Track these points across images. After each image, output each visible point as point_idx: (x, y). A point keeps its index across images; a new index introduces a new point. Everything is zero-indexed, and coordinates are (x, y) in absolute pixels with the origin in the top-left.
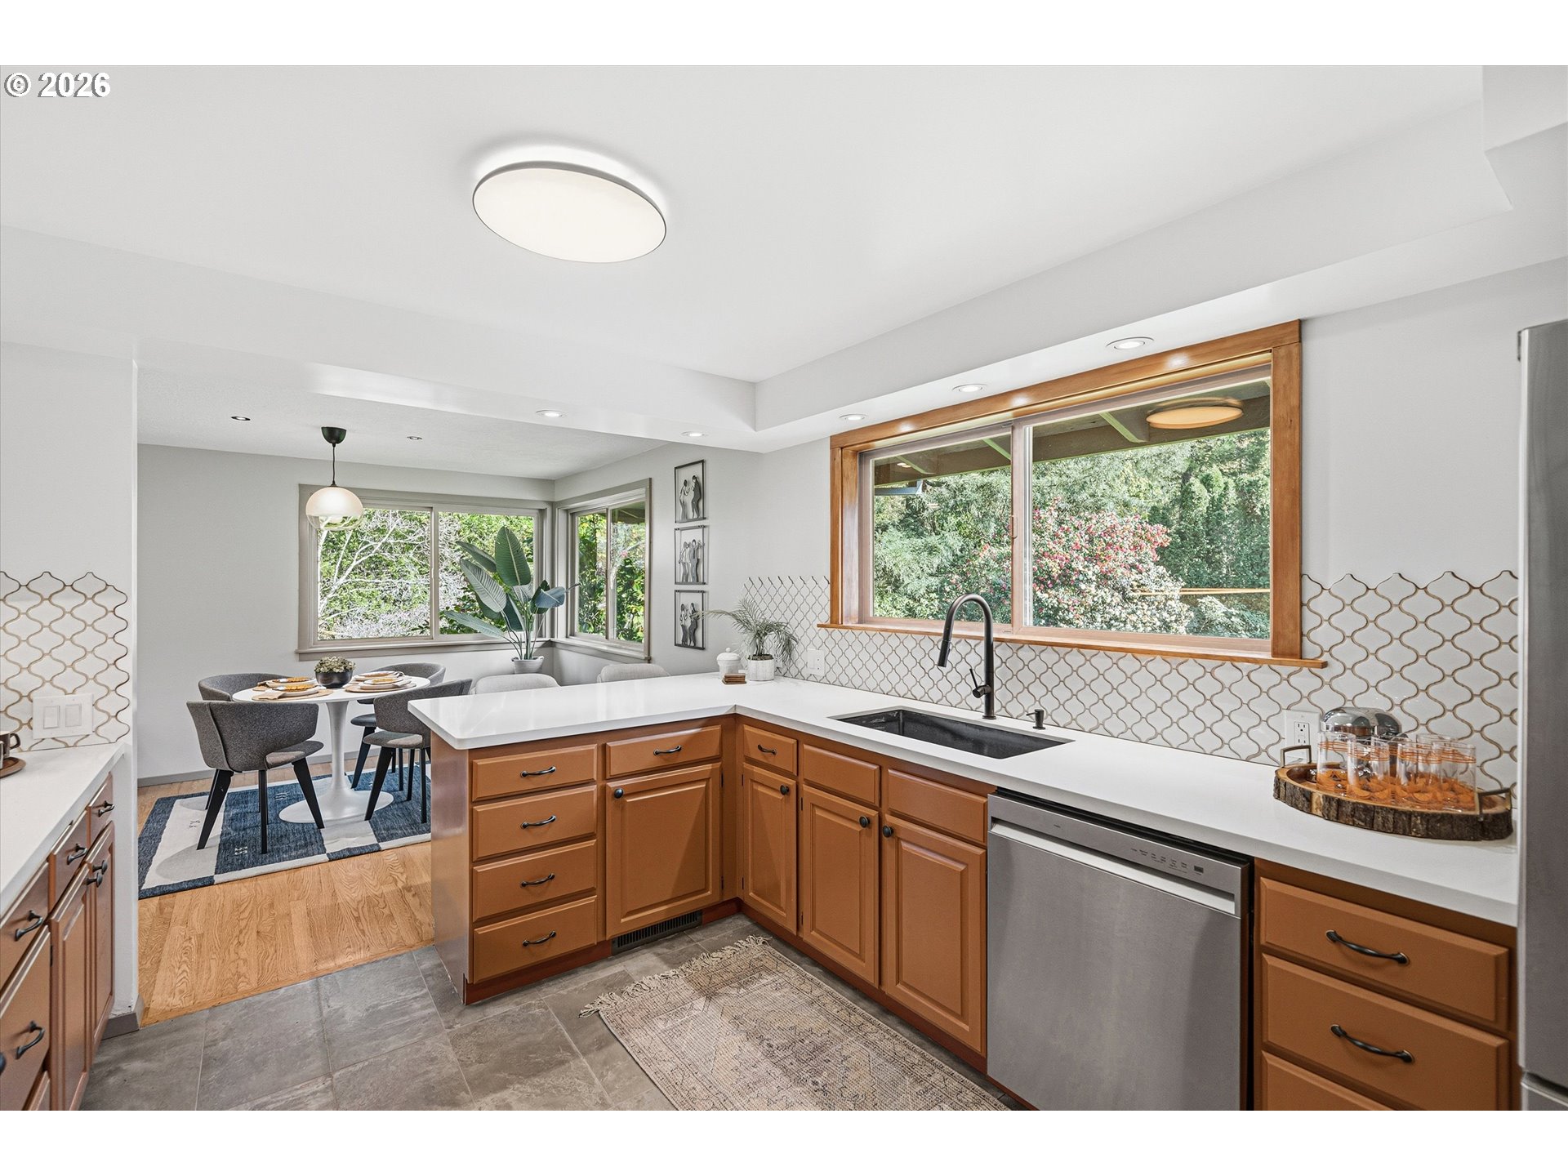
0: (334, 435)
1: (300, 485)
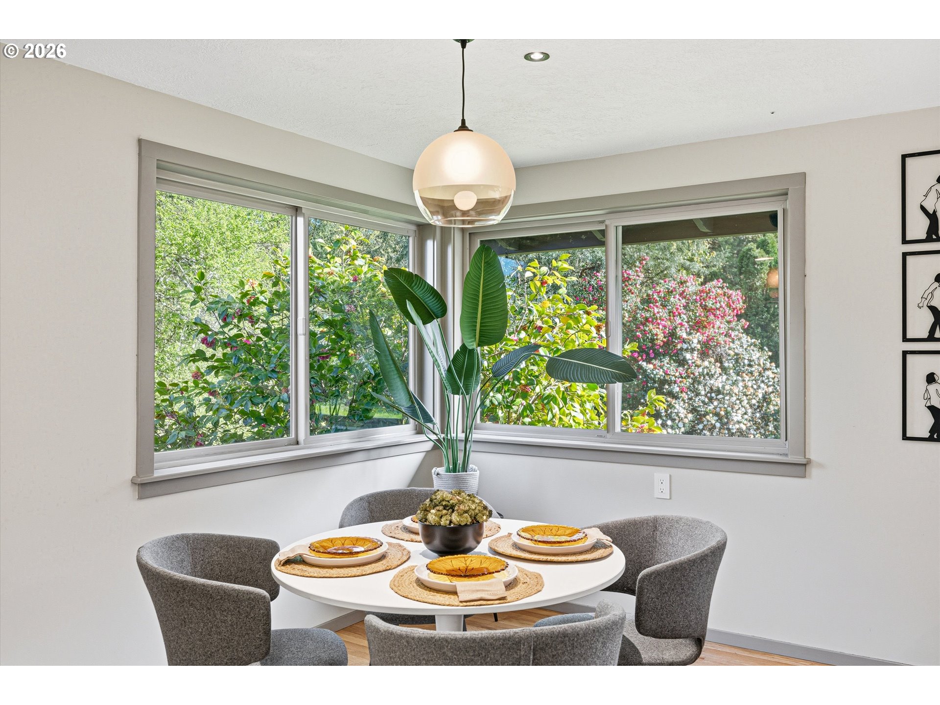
1: (140, 141)
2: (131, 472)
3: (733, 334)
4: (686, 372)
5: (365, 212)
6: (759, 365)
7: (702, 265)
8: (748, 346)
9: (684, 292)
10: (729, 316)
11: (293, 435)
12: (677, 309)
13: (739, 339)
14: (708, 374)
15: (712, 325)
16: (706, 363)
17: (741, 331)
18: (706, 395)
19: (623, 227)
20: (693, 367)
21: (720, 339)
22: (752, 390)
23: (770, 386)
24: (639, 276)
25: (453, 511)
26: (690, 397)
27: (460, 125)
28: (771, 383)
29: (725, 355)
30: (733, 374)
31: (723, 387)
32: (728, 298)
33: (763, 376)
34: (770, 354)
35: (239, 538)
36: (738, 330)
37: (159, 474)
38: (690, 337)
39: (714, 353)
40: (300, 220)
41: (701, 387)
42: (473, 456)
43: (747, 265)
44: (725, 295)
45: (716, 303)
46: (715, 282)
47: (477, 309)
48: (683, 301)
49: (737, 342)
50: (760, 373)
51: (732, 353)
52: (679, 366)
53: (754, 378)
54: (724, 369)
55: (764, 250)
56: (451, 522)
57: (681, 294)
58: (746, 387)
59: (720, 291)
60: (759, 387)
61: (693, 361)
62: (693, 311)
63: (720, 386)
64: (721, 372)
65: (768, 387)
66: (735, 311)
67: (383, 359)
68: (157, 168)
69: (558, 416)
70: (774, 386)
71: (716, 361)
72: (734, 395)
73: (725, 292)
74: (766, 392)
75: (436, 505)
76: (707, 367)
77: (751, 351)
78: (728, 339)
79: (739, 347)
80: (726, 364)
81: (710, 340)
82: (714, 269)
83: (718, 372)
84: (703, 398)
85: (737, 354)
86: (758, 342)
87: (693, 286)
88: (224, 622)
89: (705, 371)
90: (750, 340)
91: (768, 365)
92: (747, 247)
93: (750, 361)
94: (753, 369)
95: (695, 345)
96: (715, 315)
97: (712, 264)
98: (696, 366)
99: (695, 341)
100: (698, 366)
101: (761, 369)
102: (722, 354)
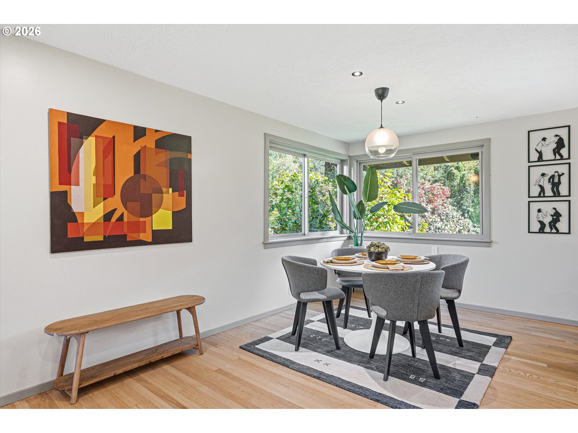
0: (382, 93)
1: (265, 134)
2: (262, 240)
3: (445, 205)
4: (425, 221)
5: (325, 156)
6: (457, 218)
7: (431, 177)
8: (452, 210)
9: (424, 187)
10: (443, 197)
11: (303, 232)
12: (421, 195)
13: (448, 207)
14: (435, 221)
15: (436, 201)
16: (434, 217)
17: (449, 203)
18: (434, 230)
19: (419, 159)
20: (428, 219)
21: (440, 207)
22: (454, 228)
23: (461, 226)
24: (405, 182)
25: (379, 248)
26: (427, 231)
27: (380, 126)
28: (462, 225)
29: (442, 214)
30: (445, 221)
31: (441, 227)
32: (443, 190)
33: (458, 222)
34: (461, 213)
35: (305, 258)
36: (448, 203)
37: (270, 241)
38: (427, 206)
39: (437, 213)
40: (306, 159)
41: (431, 227)
42: (363, 242)
43: (451, 177)
44: (441, 189)
45: (438, 192)
46: (437, 183)
47: (368, 189)
48: (424, 191)
49: (447, 208)
50: (457, 221)
51: (444, 212)
52: (422, 218)
53: (454, 223)
54: (442, 220)
55: (458, 170)
56: (378, 251)
57: (422, 189)
58: (451, 227)
59: (439, 187)
60: (457, 227)
61: (428, 216)
62: (428, 195)
63: (440, 226)
64: (440, 220)
65: (461, 227)
66: (446, 196)
67: (333, 206)
68: (270, 143)
69: (389, 229)
70: (463, 227)
71: (438, 216)
72: (446, 230)
73: (441, 188)
74: (460, 229)
75: (373, 246)
76: (434, 219)
77: (453, 212)
78: (443, 207)
79: (448, 210)
80: (442, 217)
81: (436, 207)
82: (436, 178)
83: (439, 221)
84: (433, 231)
85: (447, 213)
86: (456, 208)
87: (428, 185)
88: (314, 277)
89: (434, 220)
90: (452, 208)
91: (461, 218)
92: (450, 169)
93: (453, 216)
94: (454, 219)
95: (429, 210)
96: (437, 197)
97: (435, 176)
98: (430, 218)
99: (429, 208)
100: (431, 218)
101: (458, 219)
102: (440, 213)
